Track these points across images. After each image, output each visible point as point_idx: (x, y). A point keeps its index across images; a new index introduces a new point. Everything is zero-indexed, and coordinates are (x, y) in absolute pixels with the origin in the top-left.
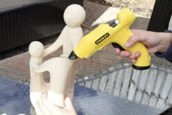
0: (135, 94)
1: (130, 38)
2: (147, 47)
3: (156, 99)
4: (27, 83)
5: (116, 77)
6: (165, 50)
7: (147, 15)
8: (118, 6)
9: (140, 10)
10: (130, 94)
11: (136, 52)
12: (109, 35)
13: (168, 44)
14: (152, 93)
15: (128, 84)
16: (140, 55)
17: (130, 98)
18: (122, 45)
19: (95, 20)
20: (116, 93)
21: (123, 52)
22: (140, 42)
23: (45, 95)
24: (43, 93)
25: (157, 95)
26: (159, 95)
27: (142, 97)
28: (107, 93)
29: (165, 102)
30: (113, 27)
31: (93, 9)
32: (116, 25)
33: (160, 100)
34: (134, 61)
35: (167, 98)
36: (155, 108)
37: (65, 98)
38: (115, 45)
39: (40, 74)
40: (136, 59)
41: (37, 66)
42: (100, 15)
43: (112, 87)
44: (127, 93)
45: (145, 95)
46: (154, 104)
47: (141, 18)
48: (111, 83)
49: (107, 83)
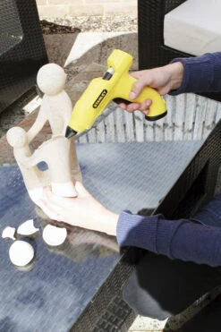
0: (145, 132)
1: (134, 87)
2: (156, 89)
3: (171, 130)
4: (14, 165)
5: (115, 120)
6: (179, 85)
7: (130, 29)
8: (88, 29)
9: (117, 25)
10: (138, 134)
11: (146, 100)
12: (106, 91)
13: (181, 77)
14: (164, 124)
15: (132, 122)
16: (151, 103)
17: (140, 138)
18: (126, 97)
19: (66, 58)
20: (121, 139)
21: (130, 106)
22: (148, 86)
23: (48, 189)
24: (45, 187)
25: (170, 124)
26: (174, 124)
27: (154, 132)
28: (110, 142)
29: (183, 131)
30: (109, 79)
31: (58, 44)
32: (111, 76)
33: (176, 129)
34: (146, 112)
35: (184, 124)
36: (173, 141)
37: (74, 184)
38: (118, 100)
39: (34, 167)
40: (148, 109)
41: (26, 159)
42: (70, 48)
43: (113, 132)
44: (135, 134)
45: (157, 129)
46: (171, 136)
47: (123, 36)
48: (111, 129)
49: (106, 130)
